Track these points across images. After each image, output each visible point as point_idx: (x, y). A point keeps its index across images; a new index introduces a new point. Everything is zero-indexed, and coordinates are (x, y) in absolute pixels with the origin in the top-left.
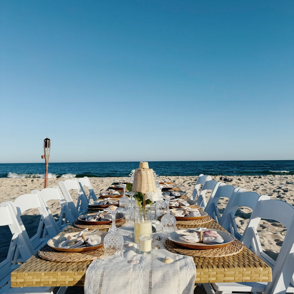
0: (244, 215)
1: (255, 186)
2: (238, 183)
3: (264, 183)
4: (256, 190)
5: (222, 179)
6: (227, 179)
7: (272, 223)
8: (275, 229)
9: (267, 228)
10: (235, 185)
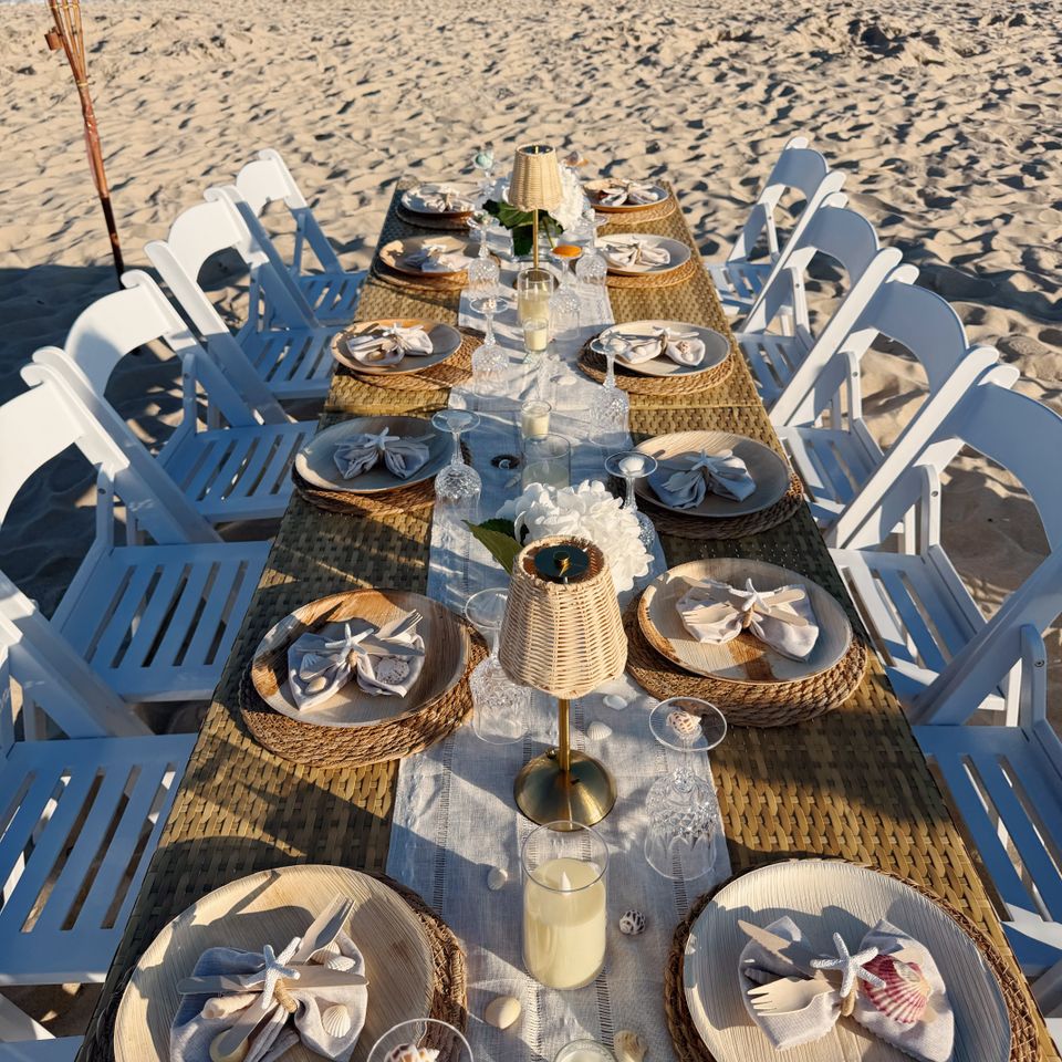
0: (939, 276)
1: (995, 77)
2: (927, 63)
3: (1034, 60)
4: (996, 105)
5: (859, 28)
6: (881, 28)
7: (1044, 327)
8: (1054, 366)
9: (1022, 360)
10: (911, 70)
